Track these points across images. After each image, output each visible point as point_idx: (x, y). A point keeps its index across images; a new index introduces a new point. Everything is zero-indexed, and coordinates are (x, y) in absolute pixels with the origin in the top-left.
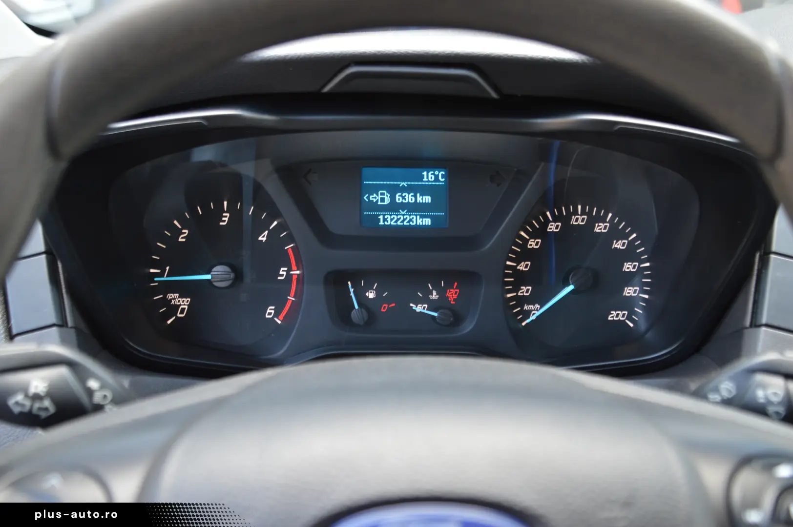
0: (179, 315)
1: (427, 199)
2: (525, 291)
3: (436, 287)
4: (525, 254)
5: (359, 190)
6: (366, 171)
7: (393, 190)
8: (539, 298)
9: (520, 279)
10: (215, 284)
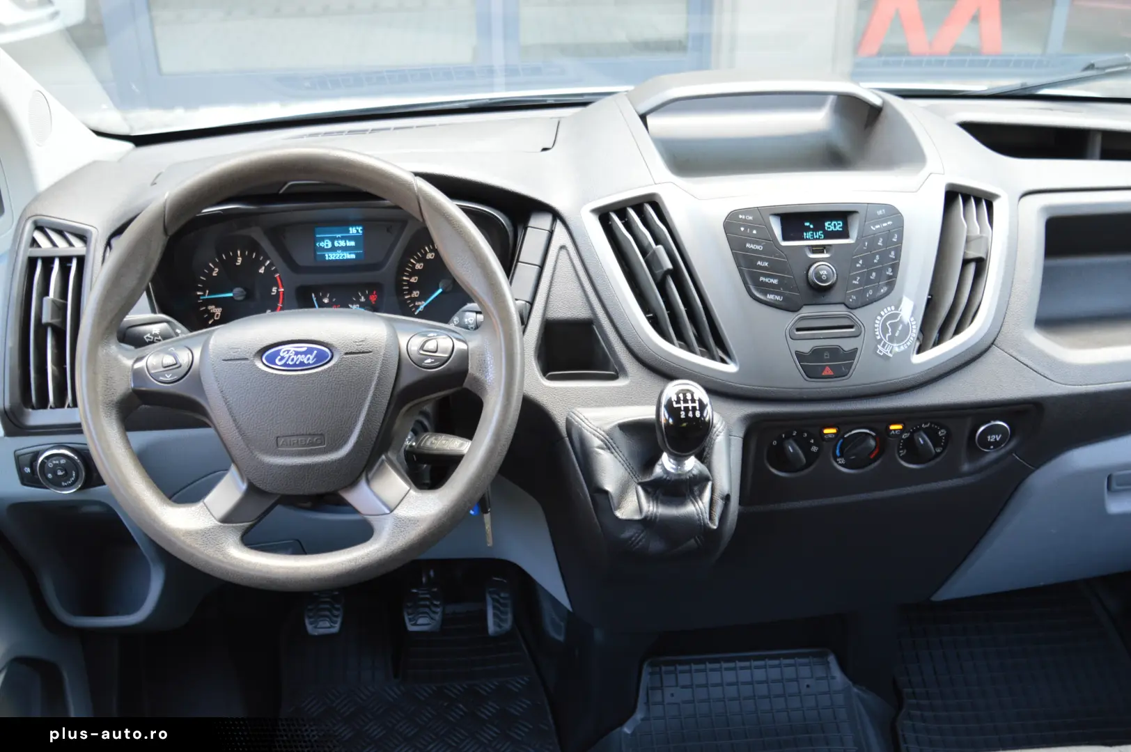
0: (216, 318)
1: (352, 244)
2: (416, 294)
3: (364, 294)
4: (414, 272)
5: (315, 240)
6: (317, 229)
7: (333, 240)
8: (423, 297)
9: (413, 287)
10: (236, 298)
